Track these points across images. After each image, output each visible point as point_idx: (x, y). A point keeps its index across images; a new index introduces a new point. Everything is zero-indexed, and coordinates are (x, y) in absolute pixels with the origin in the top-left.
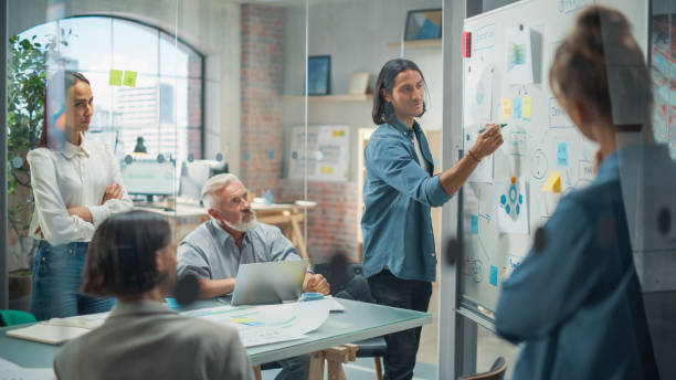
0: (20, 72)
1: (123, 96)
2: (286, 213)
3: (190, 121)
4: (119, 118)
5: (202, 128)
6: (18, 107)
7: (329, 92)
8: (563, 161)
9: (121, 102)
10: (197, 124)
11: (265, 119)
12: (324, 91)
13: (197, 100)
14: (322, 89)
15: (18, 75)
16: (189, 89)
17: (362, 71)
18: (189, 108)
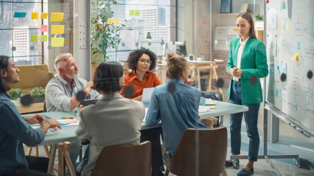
0: (99, 7)
1: (144, 13)
2: (212, 64)
3: (171, 24)
4: (142, 23)
5: (177, 27)
6: (98, 21)
7: (231, 12)
8: (299, 48)
9: (143, 16)
10: (175, 26)
11: (204, 23)
12: (229, 11)
13: (175, 15)
14: (228, 10)
15: (98, 9)
16: (171, 10)
17: (245, 2)
18: (171, 19)
